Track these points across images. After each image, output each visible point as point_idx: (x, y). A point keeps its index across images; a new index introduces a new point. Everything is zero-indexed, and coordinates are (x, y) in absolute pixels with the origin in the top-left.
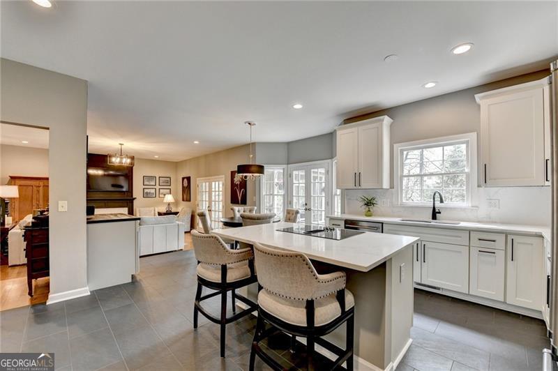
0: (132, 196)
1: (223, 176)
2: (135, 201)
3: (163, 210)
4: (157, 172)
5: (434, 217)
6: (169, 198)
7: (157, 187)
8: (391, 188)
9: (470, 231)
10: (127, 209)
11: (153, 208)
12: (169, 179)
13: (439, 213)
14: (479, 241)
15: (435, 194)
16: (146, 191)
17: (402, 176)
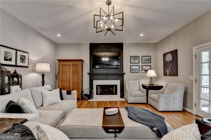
0: (123, 71)
2: (125, 75)
3: (147, 83)
4: (140, 53)
6: (152, 73)
7: (141, 64)
10: (119, 81)
11: (138, 81)
12: (149, 58)
16: (132, 67)
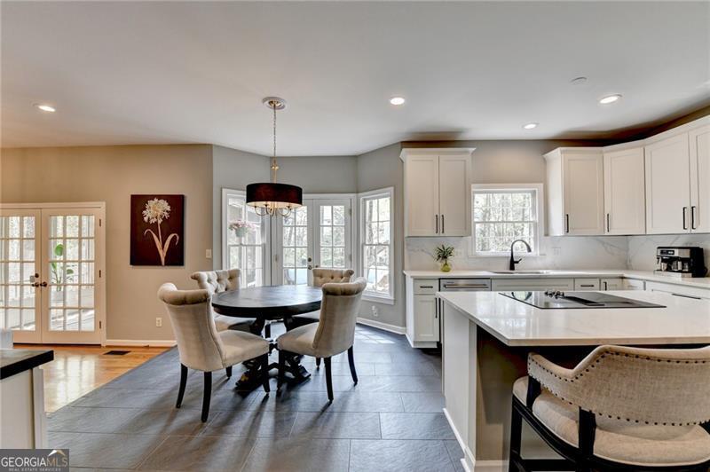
1: (103, 205)
5: (512, 268)
9: (574, 279)
13: (517, 262)
14: (581, 287)
17: (475, 223)
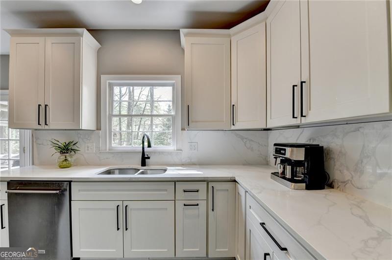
5: (143, 164)
8: (97, 130)
9: (175, 181)
13: (149, 158)
14: (184, 193)
15: (144, 137)
17: (111, 116)
